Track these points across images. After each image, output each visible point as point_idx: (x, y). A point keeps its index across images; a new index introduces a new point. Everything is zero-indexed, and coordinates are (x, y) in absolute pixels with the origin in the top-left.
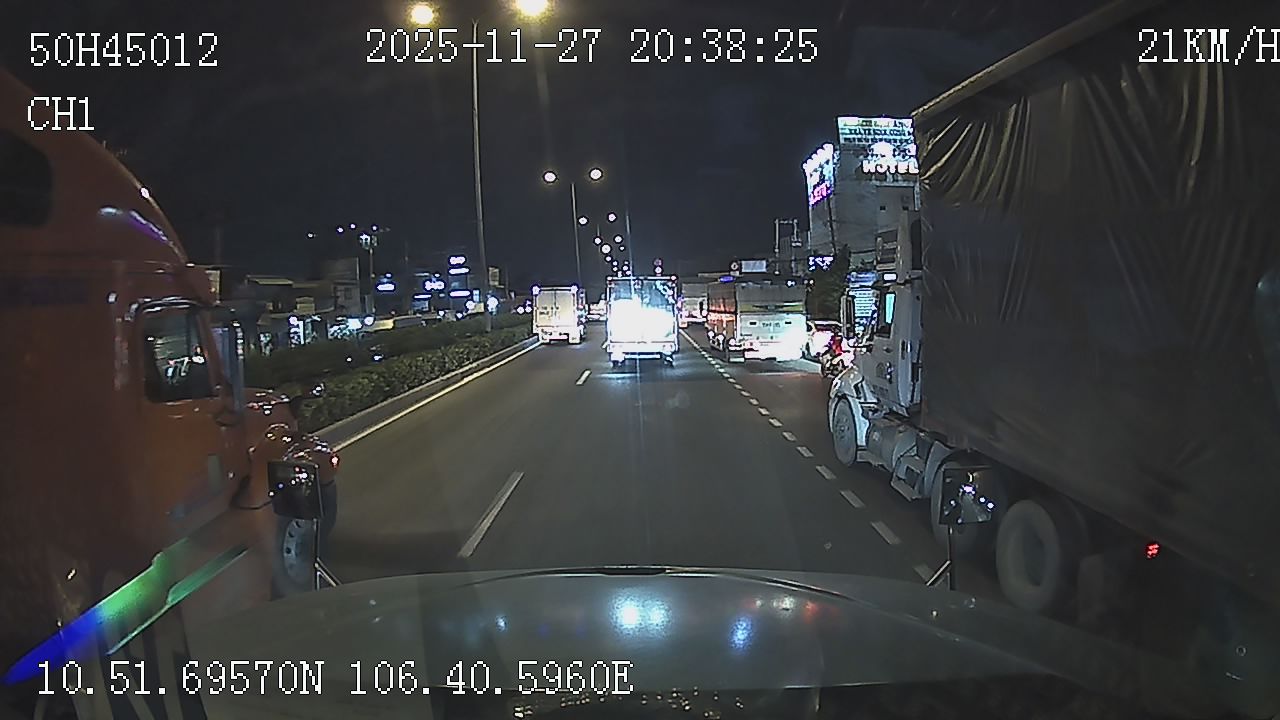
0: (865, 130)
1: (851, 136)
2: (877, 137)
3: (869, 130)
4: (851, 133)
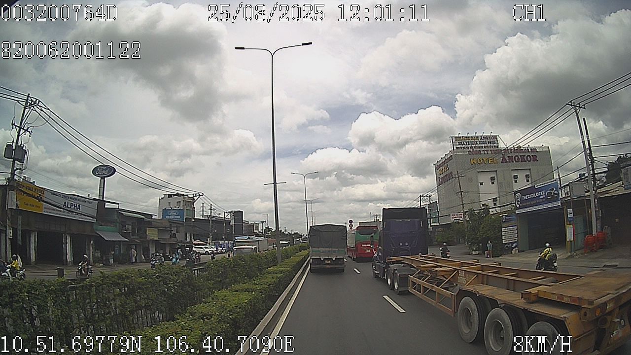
0: (466, 142)
1: (459, 146)
2: (473, 146)
3: (468, 142)
4: (459, 145)
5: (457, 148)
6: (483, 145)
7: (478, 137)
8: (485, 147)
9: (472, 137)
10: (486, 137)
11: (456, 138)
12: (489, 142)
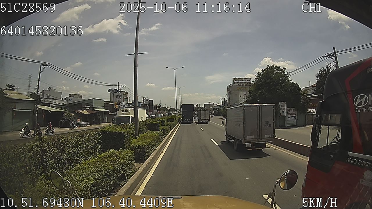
0: (238, 80)
2: (241, 82)
5: (235, 82)
6: (245, 81)
7: (243, 78)
8: (246, 82)
9: (241, 78)
10: (246, 79)
11: (234, 78)
12: (248, 80)
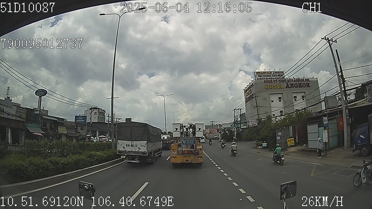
0: (263, 75)
1: (259, 78)
7: (271, 72)
8: (275, 78)
9: (267, 72)
10: (276, 72)
11: (257, 72)
12: (278, 76)
